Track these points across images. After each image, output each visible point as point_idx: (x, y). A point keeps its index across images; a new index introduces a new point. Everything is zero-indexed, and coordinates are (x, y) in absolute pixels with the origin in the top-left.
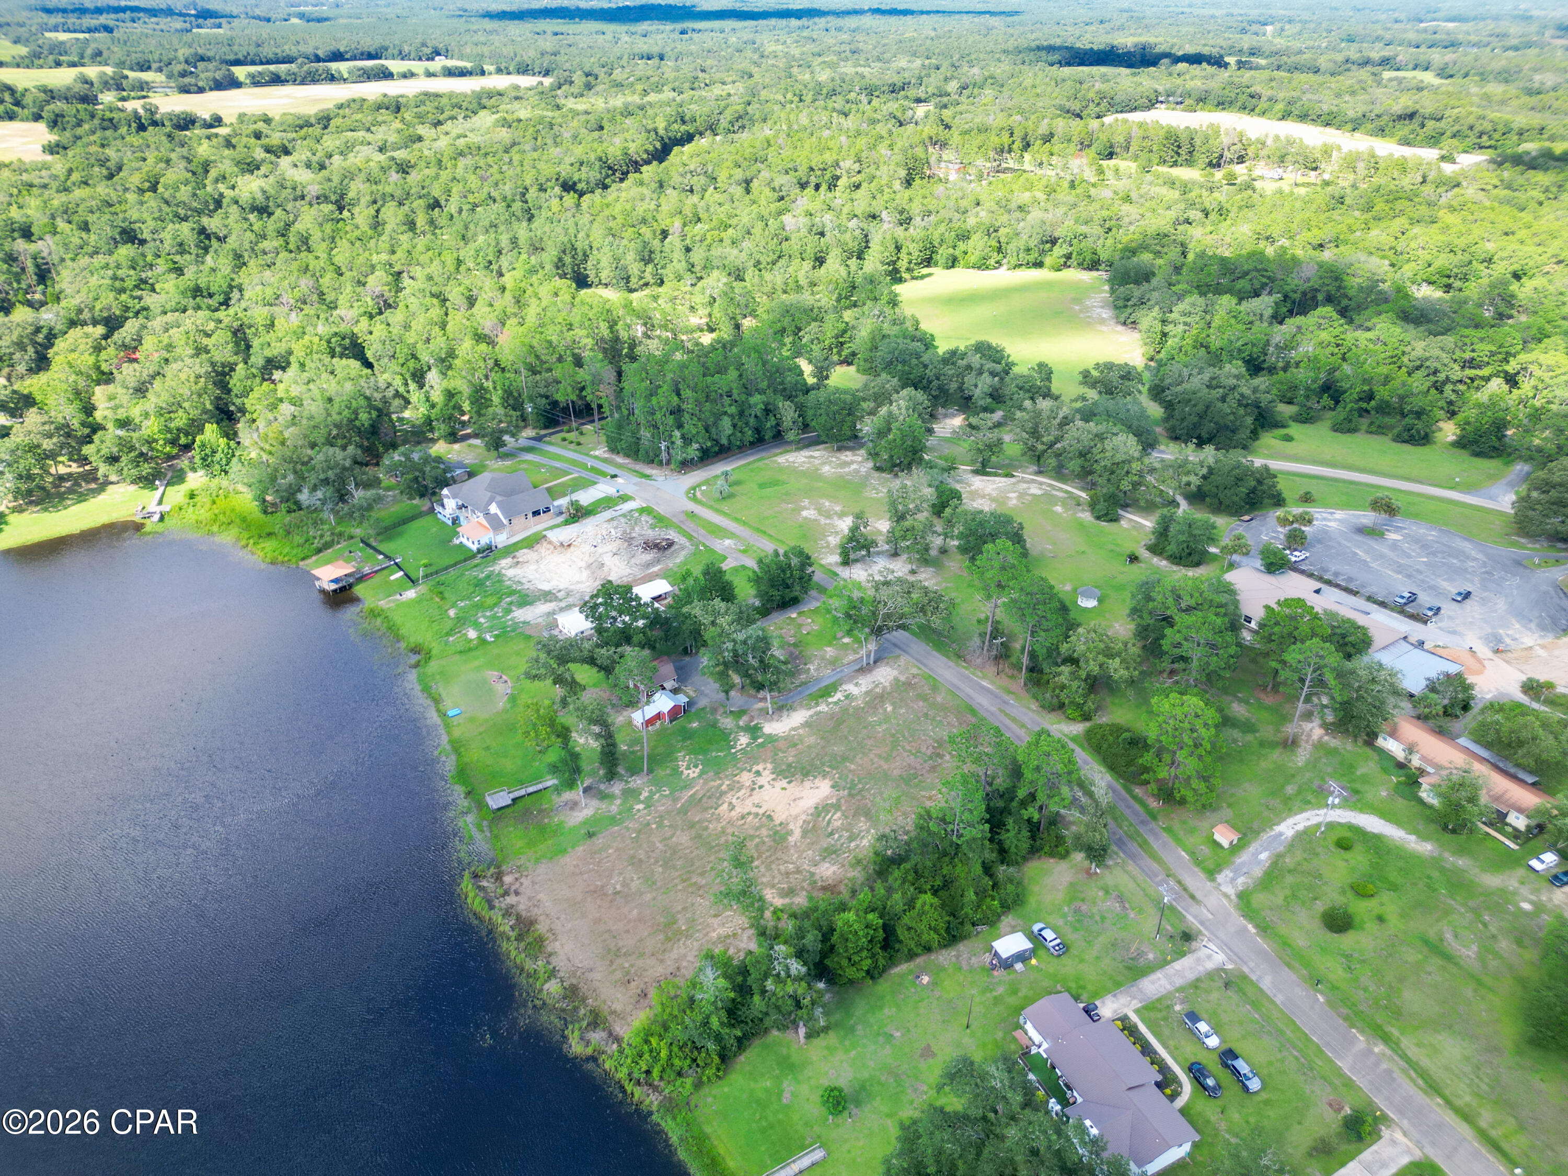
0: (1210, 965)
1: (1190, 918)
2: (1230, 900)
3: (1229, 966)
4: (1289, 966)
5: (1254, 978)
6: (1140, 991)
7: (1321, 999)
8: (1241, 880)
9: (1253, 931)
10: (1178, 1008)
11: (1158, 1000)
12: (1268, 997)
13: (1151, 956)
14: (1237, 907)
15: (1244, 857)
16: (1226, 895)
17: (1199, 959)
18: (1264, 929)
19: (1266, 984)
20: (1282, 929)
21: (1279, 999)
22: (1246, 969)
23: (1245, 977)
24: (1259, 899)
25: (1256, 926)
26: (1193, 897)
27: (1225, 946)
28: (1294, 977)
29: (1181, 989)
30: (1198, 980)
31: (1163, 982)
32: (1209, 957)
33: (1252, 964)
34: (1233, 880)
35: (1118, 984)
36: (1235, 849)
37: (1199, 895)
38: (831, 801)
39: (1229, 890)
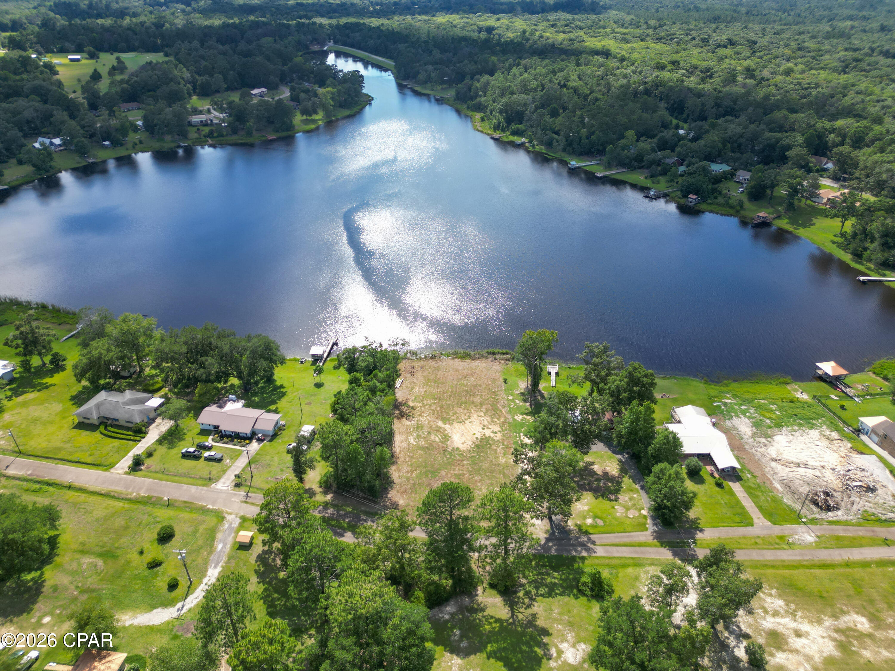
0: (222, 480)
1: (242, 493)
2: (227, 513)
3: (213, 485)
4: (185, 502)
5: (200, 488)
6: (247, 457)
7: (165, 498)
8: (226, 526)
9: (209, 506)
10: (228, 461)
11: (237, 459)
12: (191, 484)
13: (250, 471)
14: (222, 512)
16: (230, 514)
17: (228, 480)
18: (204, 510)
19: (193, 489)
20: (195, 516)
21: (185, 486)
22: (205, 488)
23: (204, 485)
24: (213, 522)
25: (208, 509)
26: (246, 502)
27: (219, 491)
29: (231, 466)
30: (224, 473)
31: (239, 465)
32: (224, 483)
33: (203, 492)
34: (231, 524)
35: (258, 453)
37: (244, 505)
38: (448, 443)
39: (230, 518)
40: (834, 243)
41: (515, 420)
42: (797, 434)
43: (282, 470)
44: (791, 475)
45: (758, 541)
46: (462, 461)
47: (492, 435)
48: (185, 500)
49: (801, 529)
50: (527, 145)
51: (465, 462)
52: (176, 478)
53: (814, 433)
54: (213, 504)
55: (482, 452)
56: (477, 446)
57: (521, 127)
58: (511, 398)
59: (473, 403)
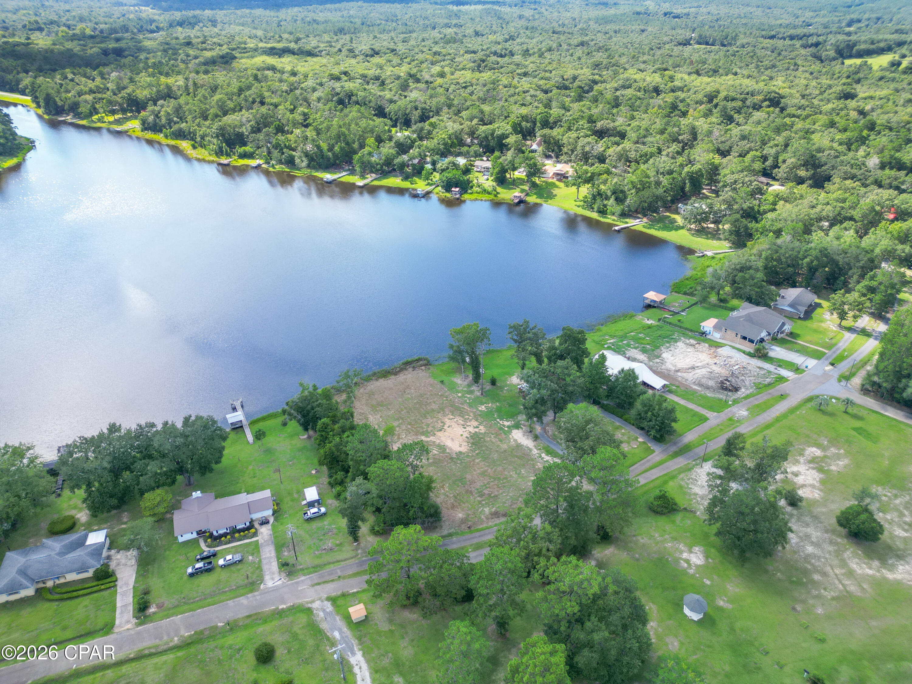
0: (267, 578)
1: (303, 578)
2: (307, 603)
3: (262, 586)
4: (249, 617)
5: (249, 595)
6: (268, 545)
7: (220, 624)
8: (321, 614)
9: (281, 607)
10: (250, 558)
11: (259, 551)
12: (236, 597)
13: (286, 554)
14: (301, 605)
15: (339, 621)
16: (313, 602)
17: (273, 573)
18: (279, 613)
19: (243, 601)
20: (275, 623)
21: (230, 603)
22: (256, 593)
23: (252, 591)
24: (303, 619)
25: (283, 609)
26: (319, 584)
27: (276, 589)
28: (240, 616)
29: (260, 561)
30: (262, 570)
31: (268, 555)
32: (273, 579)
33: (258, 598)
34: (324, 611)
35: (275, 537)
36: (348, 618)
37: (318, 587)
38: (448, 451)
39: (316, 605)
40: (579, 206)
41: (481, 411)
42: (672, 349)
43: (321, 540)
44: (696, 377)
45: (721, 427)
46: (474, 460)
47: (477, 430)
48: (247, 614)
49: (734, 409)
50: (263, 166)
51: (477, 461)
52: (209, 600)
53: (680, 344)
54: (283, 602)
55: (482, 447)
56: (473, 444)
57: (248, 149)
58: (460, 395)
59: (433, 410)
